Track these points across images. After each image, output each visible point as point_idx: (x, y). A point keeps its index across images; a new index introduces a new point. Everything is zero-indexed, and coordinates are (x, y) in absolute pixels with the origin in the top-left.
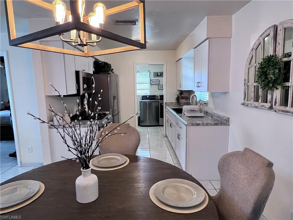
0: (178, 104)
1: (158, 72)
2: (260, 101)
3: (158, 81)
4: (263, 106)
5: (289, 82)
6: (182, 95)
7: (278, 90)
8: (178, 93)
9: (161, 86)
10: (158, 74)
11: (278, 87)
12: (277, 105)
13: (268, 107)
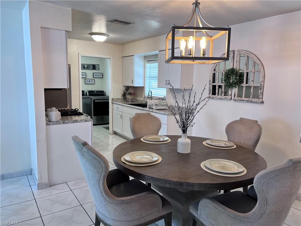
0: (124, 100)
1: (85, 64)
2: (223, 95)
3: (85, 74)
4: (225, 98)
5: (243, 83)
6: (128, 91)
7: (236, 88)
8: (124, 89)
9: (88, 80)
10: (84, 66)
11: (236, 87)
12: (236, 97)
13: (230, 98)
